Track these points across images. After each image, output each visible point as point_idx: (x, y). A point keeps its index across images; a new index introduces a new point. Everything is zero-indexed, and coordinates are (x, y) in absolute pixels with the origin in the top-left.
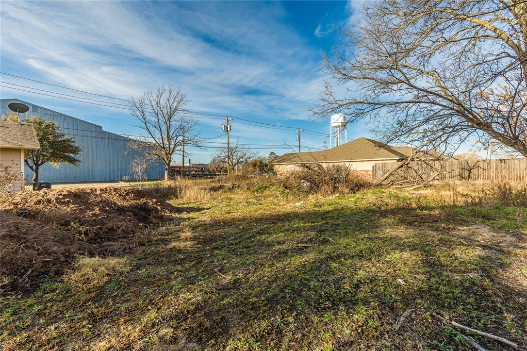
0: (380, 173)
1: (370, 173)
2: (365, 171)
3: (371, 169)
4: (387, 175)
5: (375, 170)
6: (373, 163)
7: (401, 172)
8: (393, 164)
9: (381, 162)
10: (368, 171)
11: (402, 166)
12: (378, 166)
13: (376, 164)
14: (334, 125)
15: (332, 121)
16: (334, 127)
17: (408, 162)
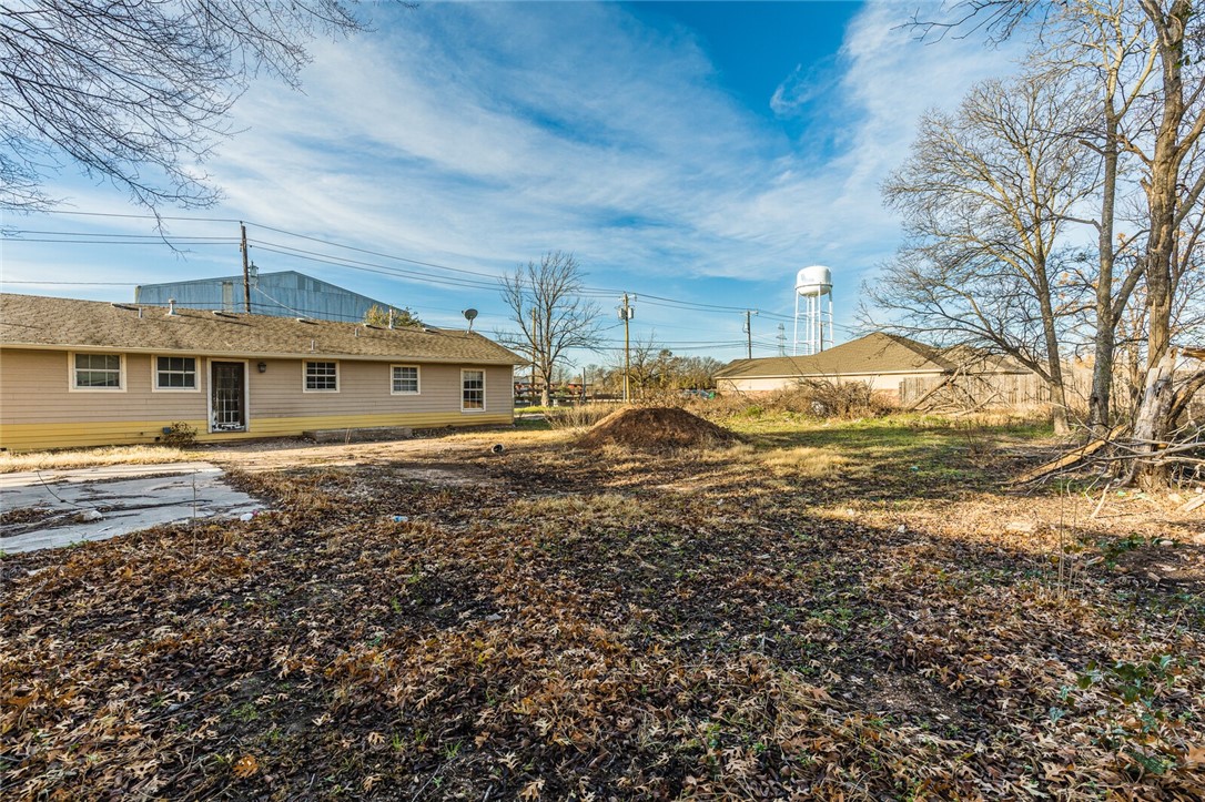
0: (912, 394)
1: (895, 394)
2: (886, 391)
3: (897, 387)
4: (923, 396)
5: (903, 389)
6: (900, 378)
7: (944, 392)
8: (933, 380)
9: (914, 376)
10: (891, 390)
11: (945, 384)
12: (908, 382)
13: (905, 379)
14: (803, 291)
15: (800, 282)
16: (804, 295)
17: (953, 378)
